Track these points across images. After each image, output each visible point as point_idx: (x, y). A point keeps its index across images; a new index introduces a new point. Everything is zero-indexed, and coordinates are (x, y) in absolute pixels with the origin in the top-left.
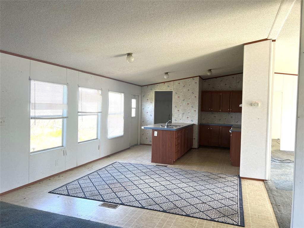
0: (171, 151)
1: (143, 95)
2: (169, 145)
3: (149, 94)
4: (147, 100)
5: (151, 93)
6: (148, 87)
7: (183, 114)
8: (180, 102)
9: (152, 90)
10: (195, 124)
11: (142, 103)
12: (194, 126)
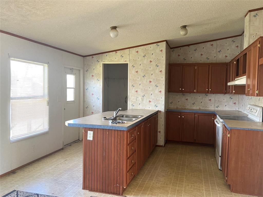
0: (118, 170)
1: (86, 69)
2: (116, 159)
3: (94, 68)
4: (93, 76)
5: (98, 66)
6: (93, 57)
7: (143, 96)
8: (139, 78)
9: (99, 62)
10: (160, 111)
11: (85, 81)
12: (159, 113)
